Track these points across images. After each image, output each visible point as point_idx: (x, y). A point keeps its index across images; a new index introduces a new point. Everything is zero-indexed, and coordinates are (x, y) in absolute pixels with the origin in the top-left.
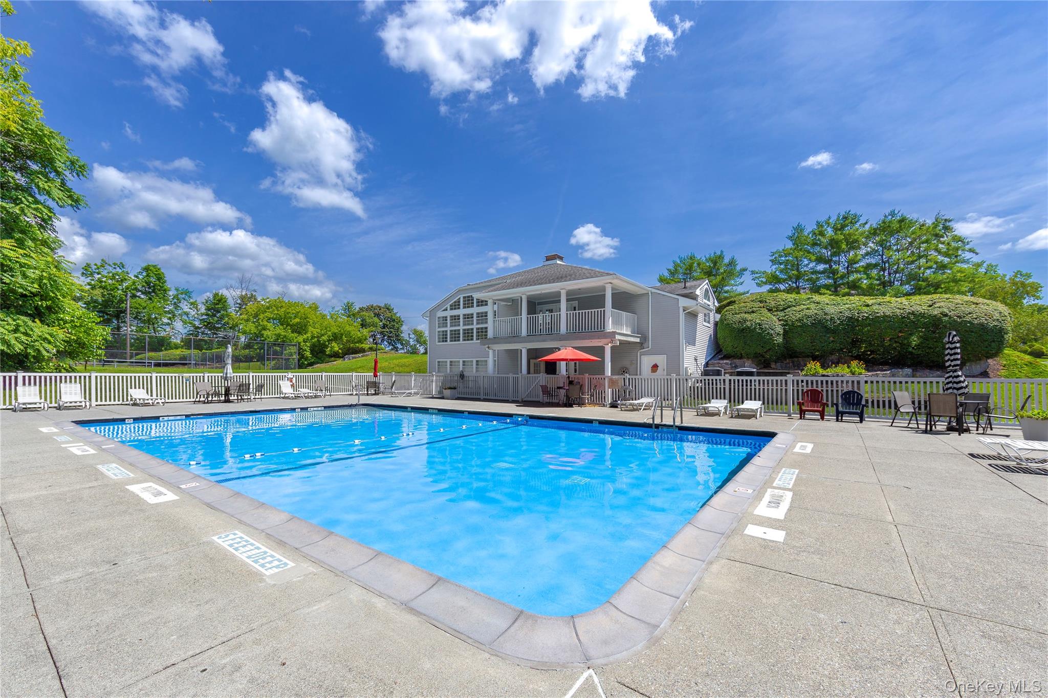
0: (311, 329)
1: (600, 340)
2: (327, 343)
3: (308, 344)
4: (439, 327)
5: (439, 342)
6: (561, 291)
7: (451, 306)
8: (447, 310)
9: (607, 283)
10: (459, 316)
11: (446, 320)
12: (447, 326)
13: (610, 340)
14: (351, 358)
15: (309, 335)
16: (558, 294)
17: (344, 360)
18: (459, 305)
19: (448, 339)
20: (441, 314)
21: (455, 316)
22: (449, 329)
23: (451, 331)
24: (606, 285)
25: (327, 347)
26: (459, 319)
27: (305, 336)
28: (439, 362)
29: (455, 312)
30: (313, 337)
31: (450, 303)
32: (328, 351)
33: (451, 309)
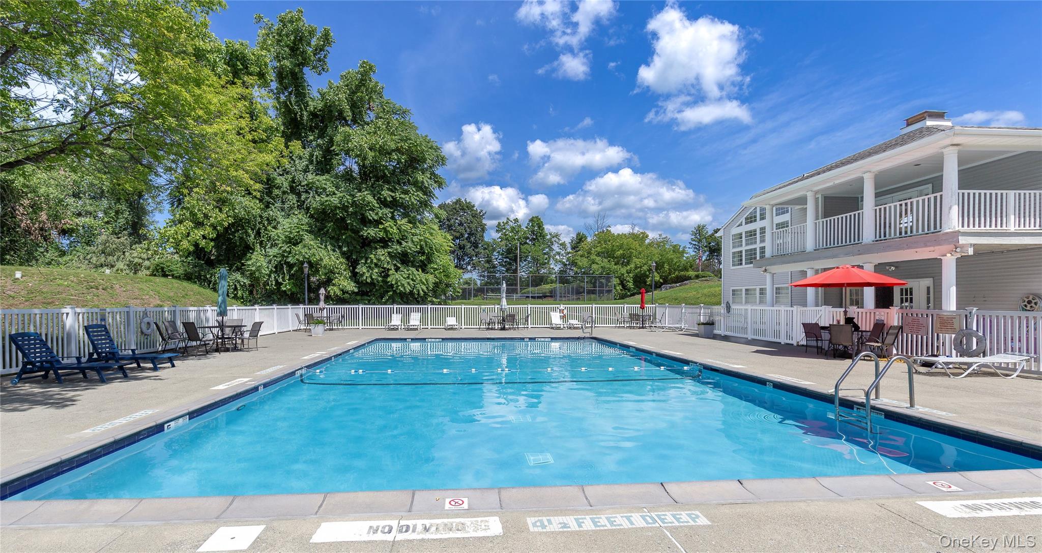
0: (635, 259)
1: (932, 248)
2: (648, 273)
3: (631, 275)
4: (734, 247)
5: (733, 265)
6: (864, 175)
7: (746, 219)
8: (742, 225)
9: (945, 147)
10: (755, 231)
11: (741, 238)
12: (741, 245)
13: (952, 247)
14: (668, 288)
15: (633, 266)
16: (859, 183)
17: (661, 290)
18: (755, 217)
19: (744, 262)
20: (735, 231)
21: (751, 232)
22: (744, 248)
23: (746, 251)
24: (944, 150)
25: (648, 277)
26: (755, 235)
27: (629, 267)
28: (733, 291)
29: (751, 227)
30: (636, 268)
31: (745, 216)
32: (649, 280)
33: (746, 223)
